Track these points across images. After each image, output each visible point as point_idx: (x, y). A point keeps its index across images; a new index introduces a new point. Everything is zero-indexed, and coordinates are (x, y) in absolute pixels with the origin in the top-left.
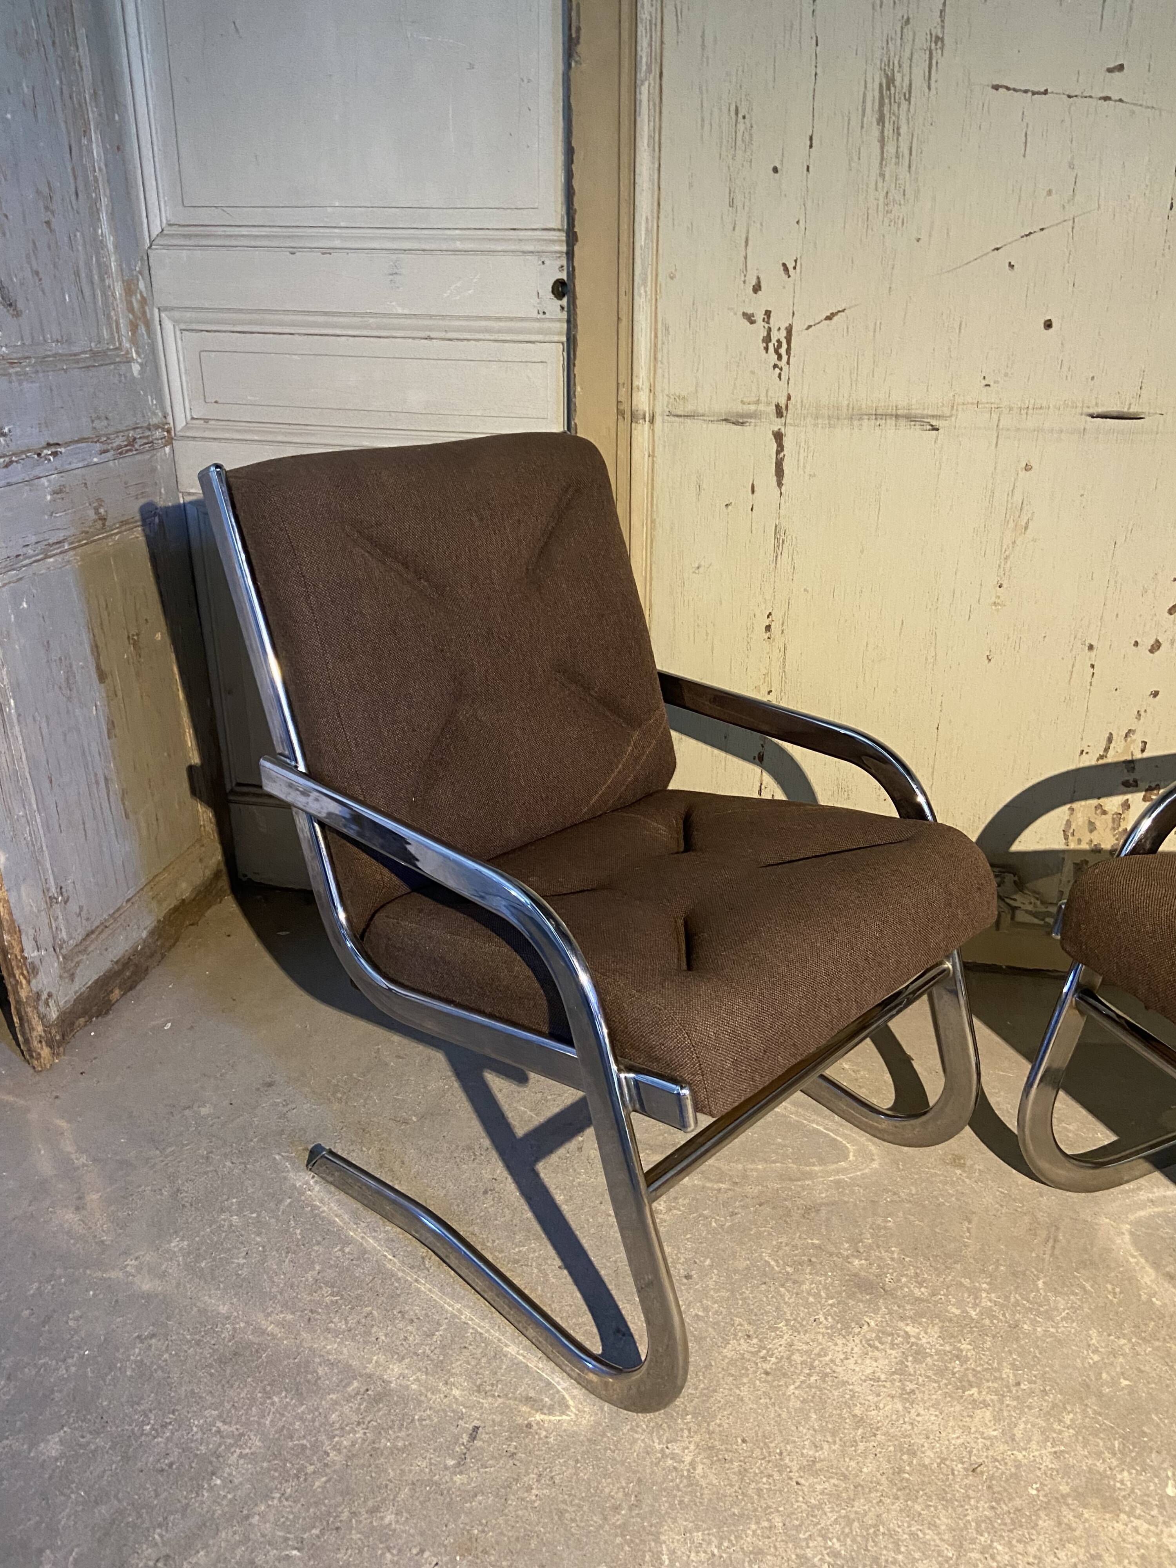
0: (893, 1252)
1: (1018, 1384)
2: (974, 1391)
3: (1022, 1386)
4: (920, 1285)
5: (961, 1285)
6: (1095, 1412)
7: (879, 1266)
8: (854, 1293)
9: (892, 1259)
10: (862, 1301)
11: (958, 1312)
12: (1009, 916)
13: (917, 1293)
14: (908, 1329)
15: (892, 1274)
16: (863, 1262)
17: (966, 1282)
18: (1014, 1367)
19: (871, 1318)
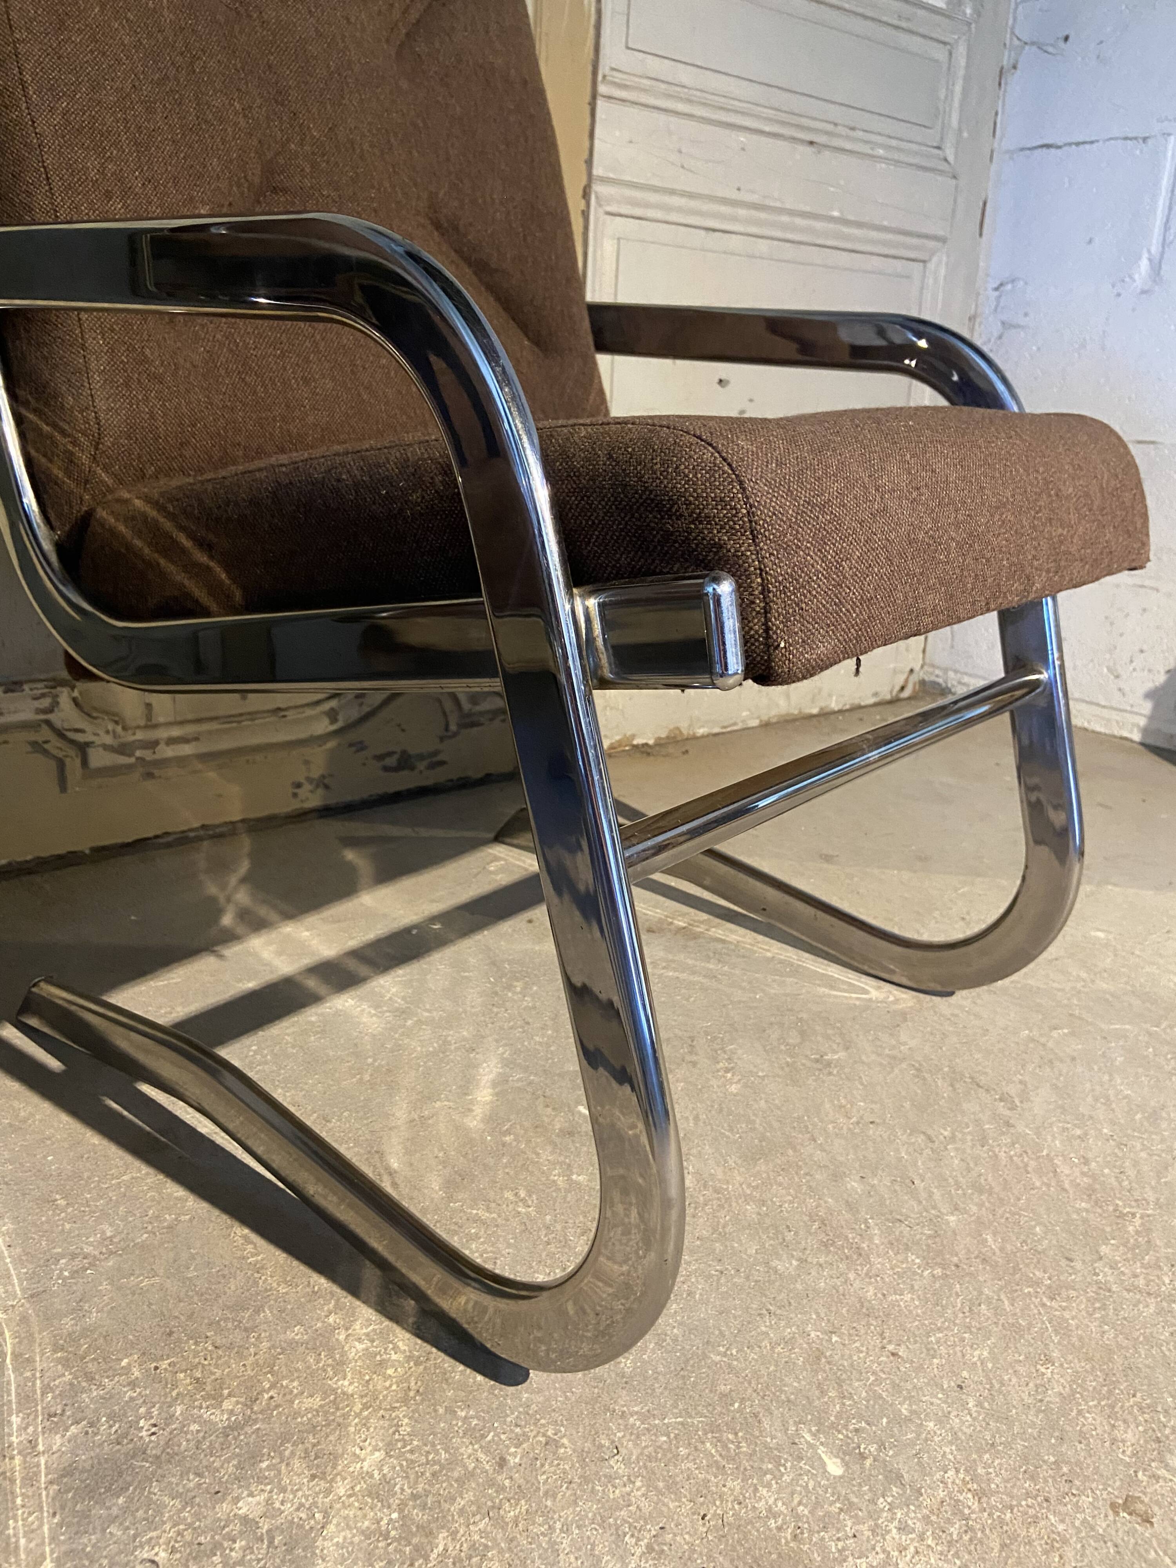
0: (127, 1370)
1: (502, 1463)
2: (442, 1540)
3: (513, 1461)
4: (217, 1398)
5: (293, 1345)
6: (644, 1417)
7: (112, 1417)
8: (85, 1515)
9: (133, 1385)
10: (113, 1520)
11: (316, 1402)
12: (78, 762)
13: (219, 1418)
14: (243, 1508)
15: (148, 1415)
16: (74, 1429)
17: (296, 1333)
18: (475, 1435)
19: (152, 1543)
